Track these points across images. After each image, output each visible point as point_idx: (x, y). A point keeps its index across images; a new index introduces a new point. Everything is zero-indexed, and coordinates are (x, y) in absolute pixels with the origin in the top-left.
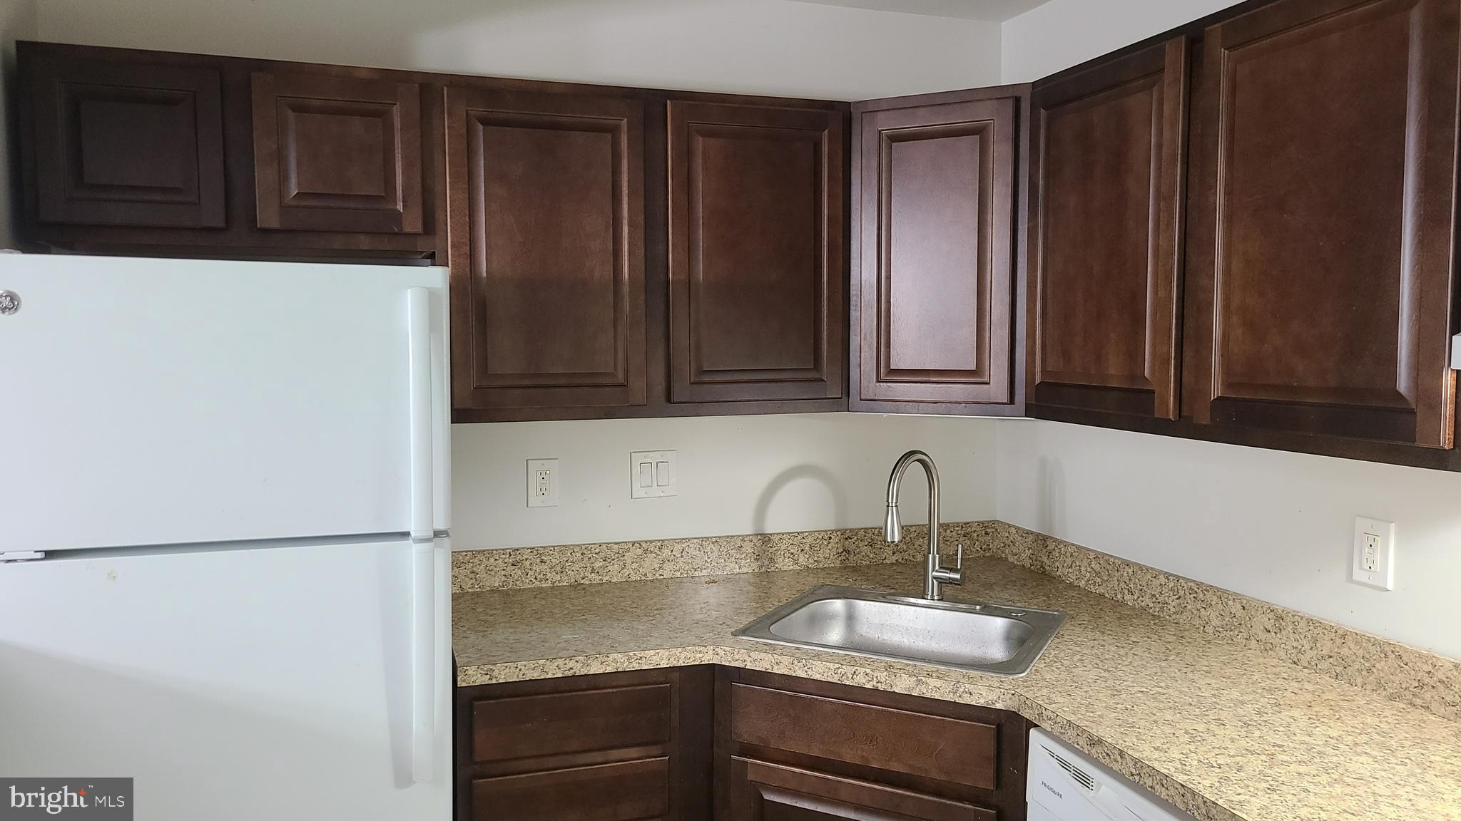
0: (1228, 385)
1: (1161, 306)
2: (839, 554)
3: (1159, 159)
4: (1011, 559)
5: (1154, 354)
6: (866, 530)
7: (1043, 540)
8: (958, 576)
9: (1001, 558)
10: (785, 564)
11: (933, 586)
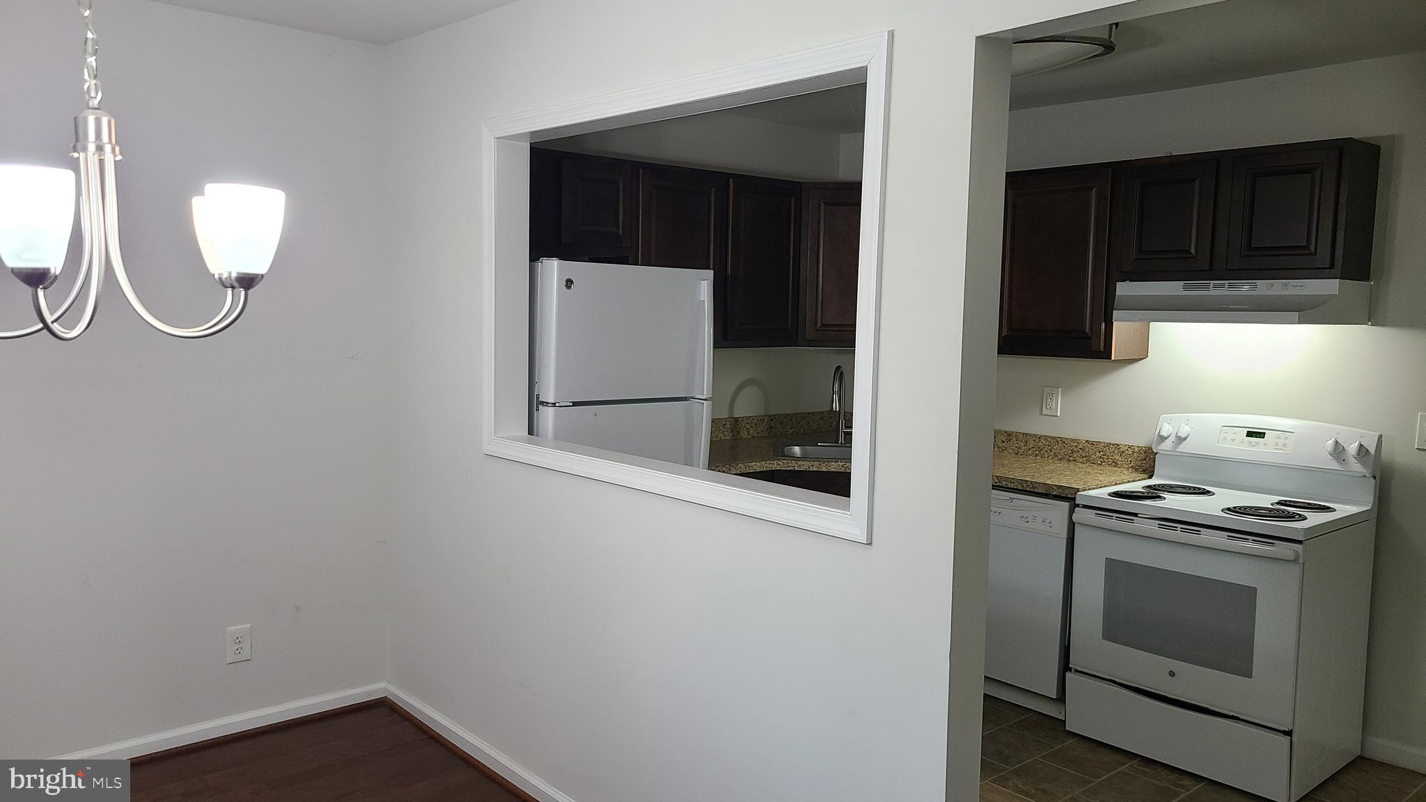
0: (1010, 330)
10: (745, 434)
11: (842, 436)
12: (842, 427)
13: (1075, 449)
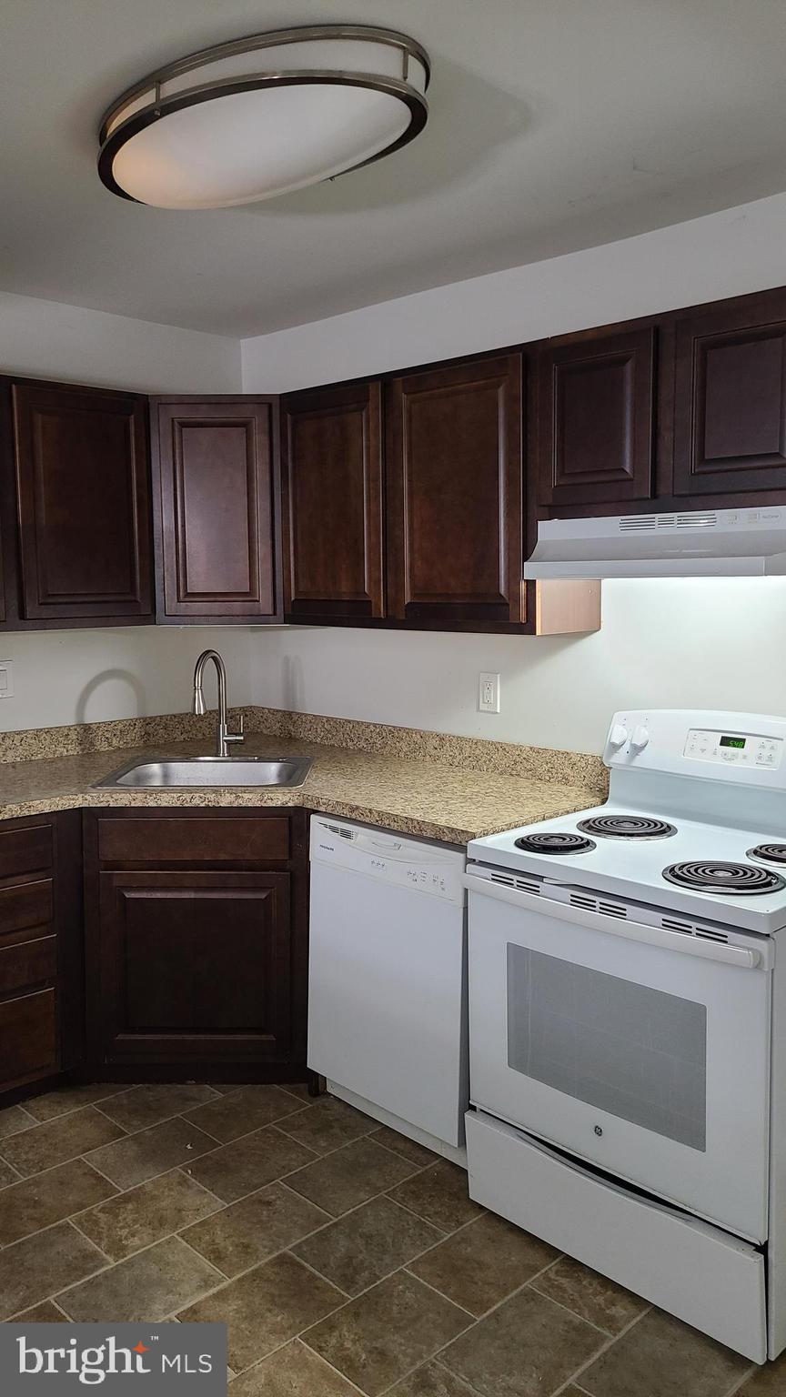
0: (414, 595)
1: (373, 549)
2: (142, 737)
3: (368, 455)
4: (265, 732)
5: (370, 578)
6: (161, 717)
7: (289, 715)
8: (242, 738)
9: (257, 732)
10: (103, 747)
11: (223, 747)
12: (223, 733)
13: (518, 760)
